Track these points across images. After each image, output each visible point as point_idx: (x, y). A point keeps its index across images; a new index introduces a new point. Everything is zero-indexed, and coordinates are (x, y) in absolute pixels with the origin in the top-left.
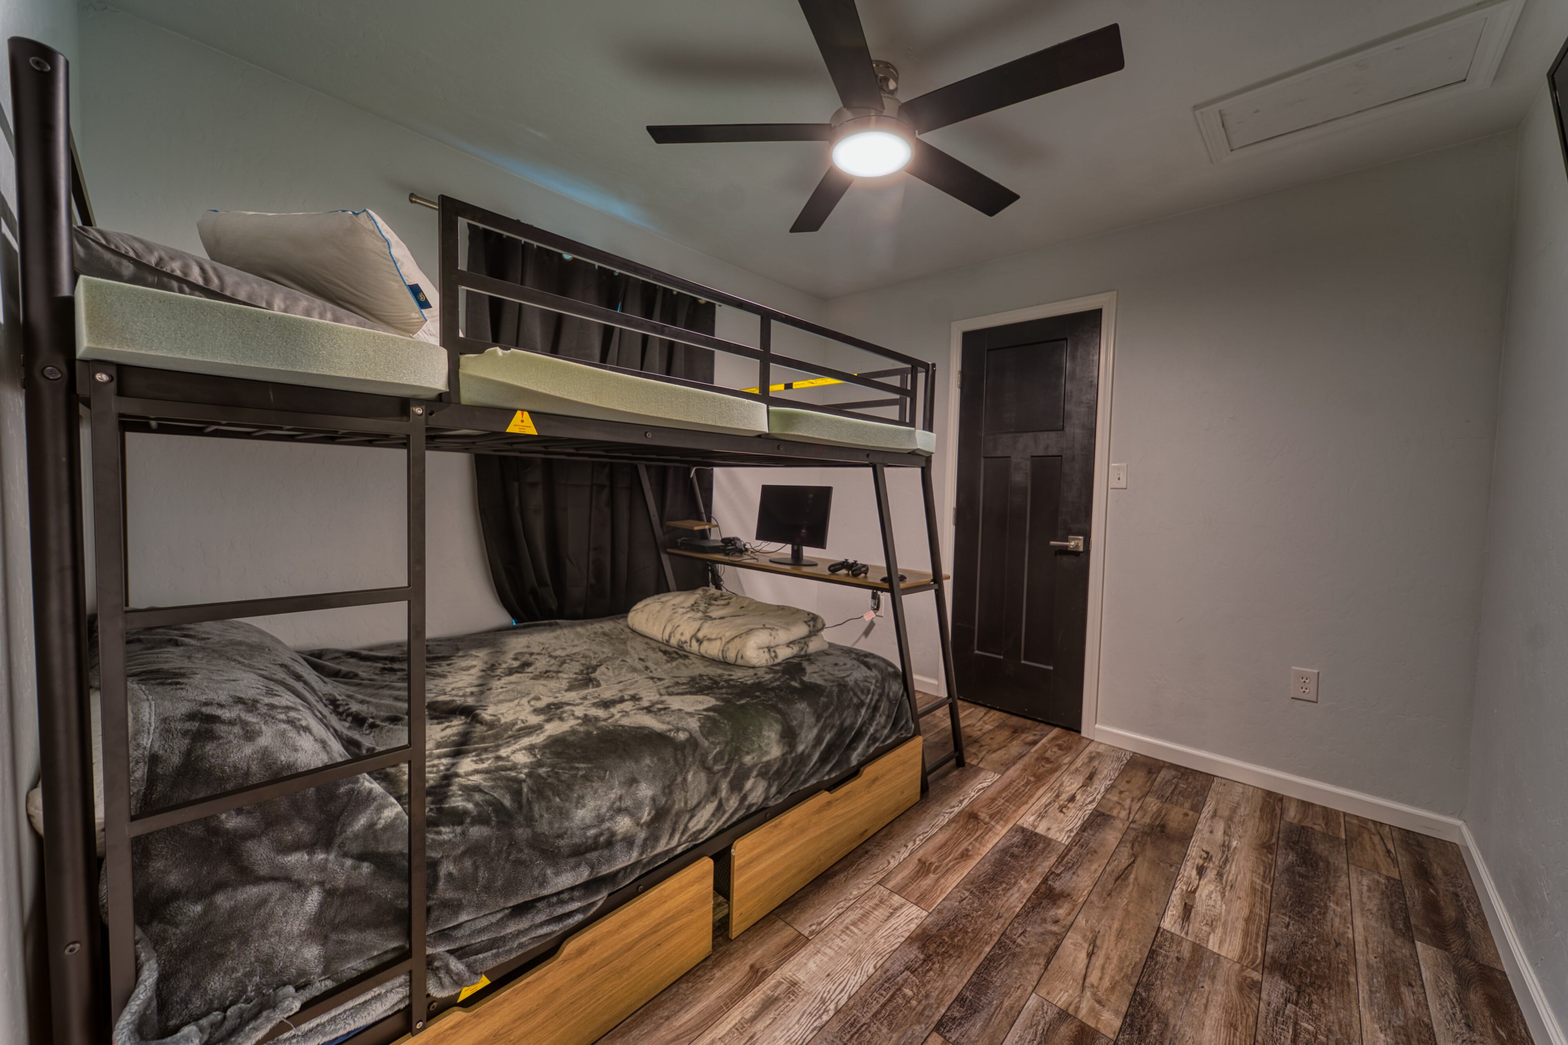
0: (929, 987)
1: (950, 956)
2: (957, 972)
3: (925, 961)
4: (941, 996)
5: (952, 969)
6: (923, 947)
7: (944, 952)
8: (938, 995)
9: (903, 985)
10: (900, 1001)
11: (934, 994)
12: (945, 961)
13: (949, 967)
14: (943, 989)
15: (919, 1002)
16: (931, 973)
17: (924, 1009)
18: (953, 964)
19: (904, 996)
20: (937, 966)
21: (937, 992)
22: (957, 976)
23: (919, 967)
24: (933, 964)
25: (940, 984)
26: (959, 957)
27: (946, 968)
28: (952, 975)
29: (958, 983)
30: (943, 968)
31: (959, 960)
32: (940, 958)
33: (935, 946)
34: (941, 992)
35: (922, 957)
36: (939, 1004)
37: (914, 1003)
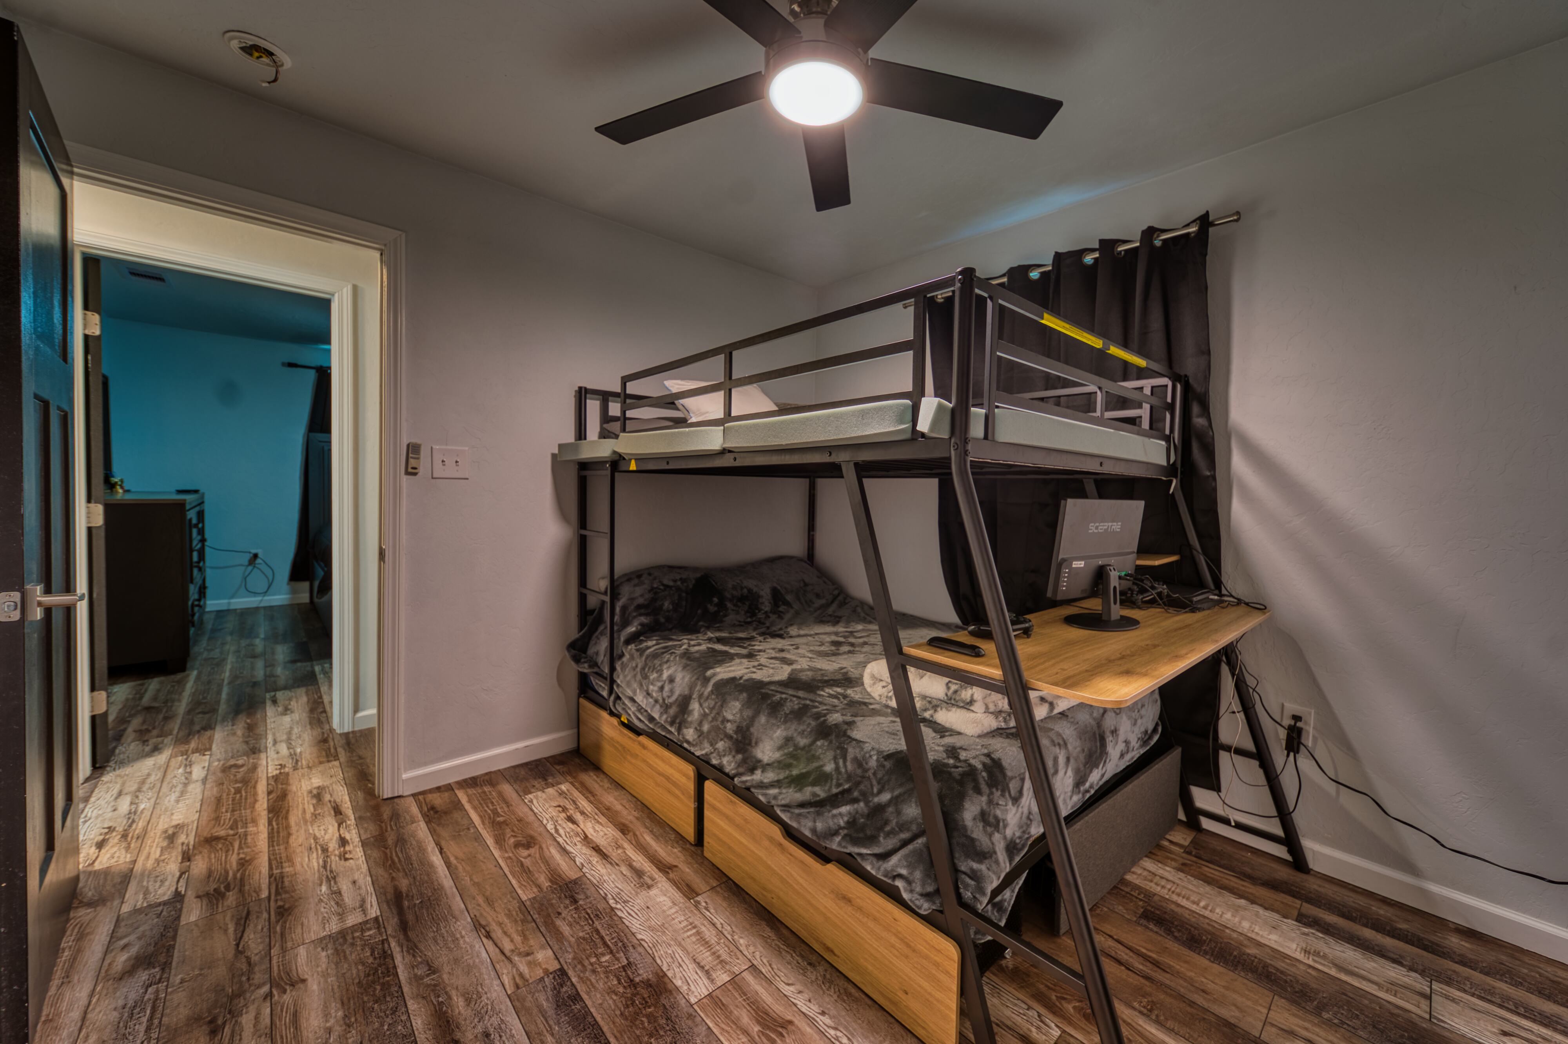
0: (602, 976)
1: (627, 1006)
2: (605, 1005)
3: (632, 981)
4: (588, 983)
5: (611, 1002)
6: (648, 984)
7: (634, 1001)
8: (590, 981)
9: (614, 956)
10: (600, 950)
11: (593, 978)
12: (623, 1000)
13: (614, 1001)
14: (594, 987)
15: (591, 964)
16: (616, 982)
17: (583, 966)
18: (616, 1006)
19: (603, 955)
20: (621, 990)
21: (593, 981)
22: (601, 1004)
23: (626, 974)
24: (624, 987)
25: (600, 986)
26: (622, 1014)
27: (615, 997)
28: (604, 1000)
29: (593, 1002)
30: (616, 994)
31: (618, 1013)
32: (629, 995)
33: (646, 996)
34: (592, 984)
35: (637, 980)
36: (582, 978)
37: (593, 960)
